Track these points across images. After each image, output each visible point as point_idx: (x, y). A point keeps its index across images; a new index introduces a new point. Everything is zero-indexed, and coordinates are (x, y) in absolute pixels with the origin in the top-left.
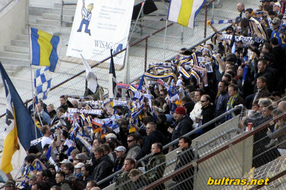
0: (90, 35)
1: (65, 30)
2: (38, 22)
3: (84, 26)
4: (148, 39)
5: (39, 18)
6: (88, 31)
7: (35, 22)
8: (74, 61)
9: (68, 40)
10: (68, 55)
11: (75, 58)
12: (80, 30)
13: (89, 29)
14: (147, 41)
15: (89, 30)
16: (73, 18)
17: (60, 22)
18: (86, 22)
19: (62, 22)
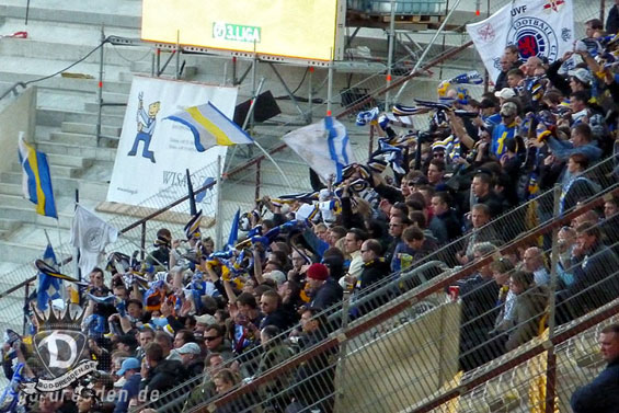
0: (154, 161)
1: (104, 153)
2: (53, 138)
3: (142, 143)
4: (262, 162)
5: (56, 131)
6: (149, 155)
7: (48, 138)
8: (122, 210)
9: (110, 173)
10: (110, 199)
11: (124, 205)
12: (133, 153)
13: (150, 149)
14: (259, 167)
15: (152, 153)
16: (120, 131)
17: (95, 137)
18: (144, 136)
19: (99, 138)
